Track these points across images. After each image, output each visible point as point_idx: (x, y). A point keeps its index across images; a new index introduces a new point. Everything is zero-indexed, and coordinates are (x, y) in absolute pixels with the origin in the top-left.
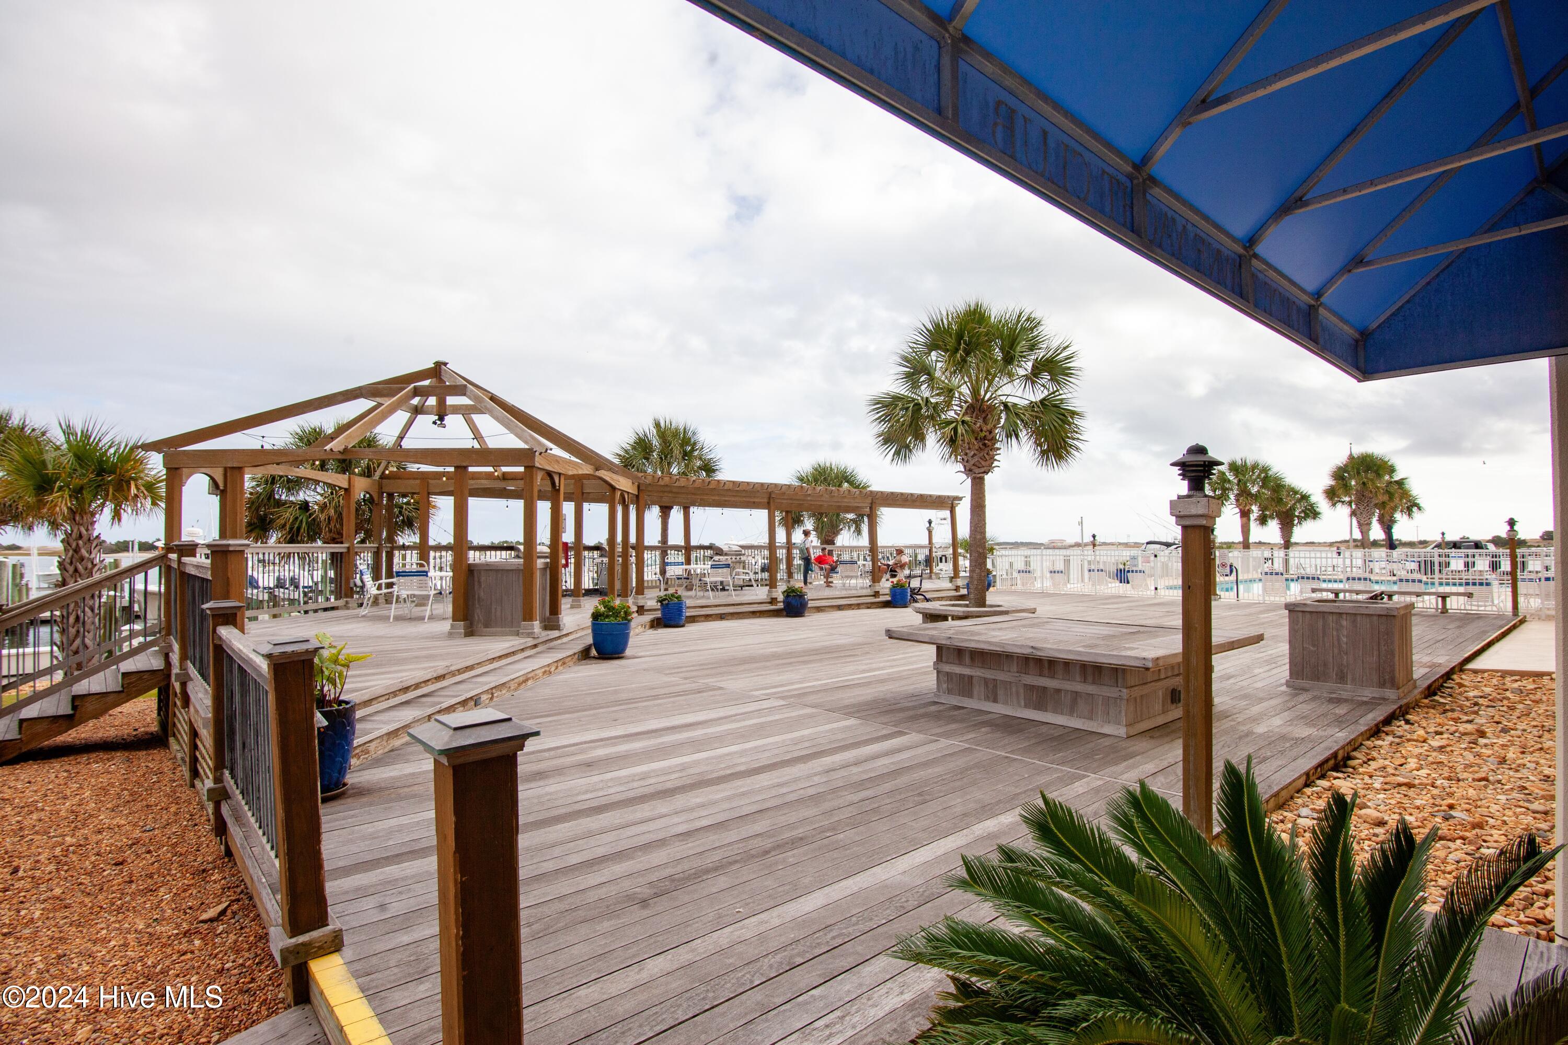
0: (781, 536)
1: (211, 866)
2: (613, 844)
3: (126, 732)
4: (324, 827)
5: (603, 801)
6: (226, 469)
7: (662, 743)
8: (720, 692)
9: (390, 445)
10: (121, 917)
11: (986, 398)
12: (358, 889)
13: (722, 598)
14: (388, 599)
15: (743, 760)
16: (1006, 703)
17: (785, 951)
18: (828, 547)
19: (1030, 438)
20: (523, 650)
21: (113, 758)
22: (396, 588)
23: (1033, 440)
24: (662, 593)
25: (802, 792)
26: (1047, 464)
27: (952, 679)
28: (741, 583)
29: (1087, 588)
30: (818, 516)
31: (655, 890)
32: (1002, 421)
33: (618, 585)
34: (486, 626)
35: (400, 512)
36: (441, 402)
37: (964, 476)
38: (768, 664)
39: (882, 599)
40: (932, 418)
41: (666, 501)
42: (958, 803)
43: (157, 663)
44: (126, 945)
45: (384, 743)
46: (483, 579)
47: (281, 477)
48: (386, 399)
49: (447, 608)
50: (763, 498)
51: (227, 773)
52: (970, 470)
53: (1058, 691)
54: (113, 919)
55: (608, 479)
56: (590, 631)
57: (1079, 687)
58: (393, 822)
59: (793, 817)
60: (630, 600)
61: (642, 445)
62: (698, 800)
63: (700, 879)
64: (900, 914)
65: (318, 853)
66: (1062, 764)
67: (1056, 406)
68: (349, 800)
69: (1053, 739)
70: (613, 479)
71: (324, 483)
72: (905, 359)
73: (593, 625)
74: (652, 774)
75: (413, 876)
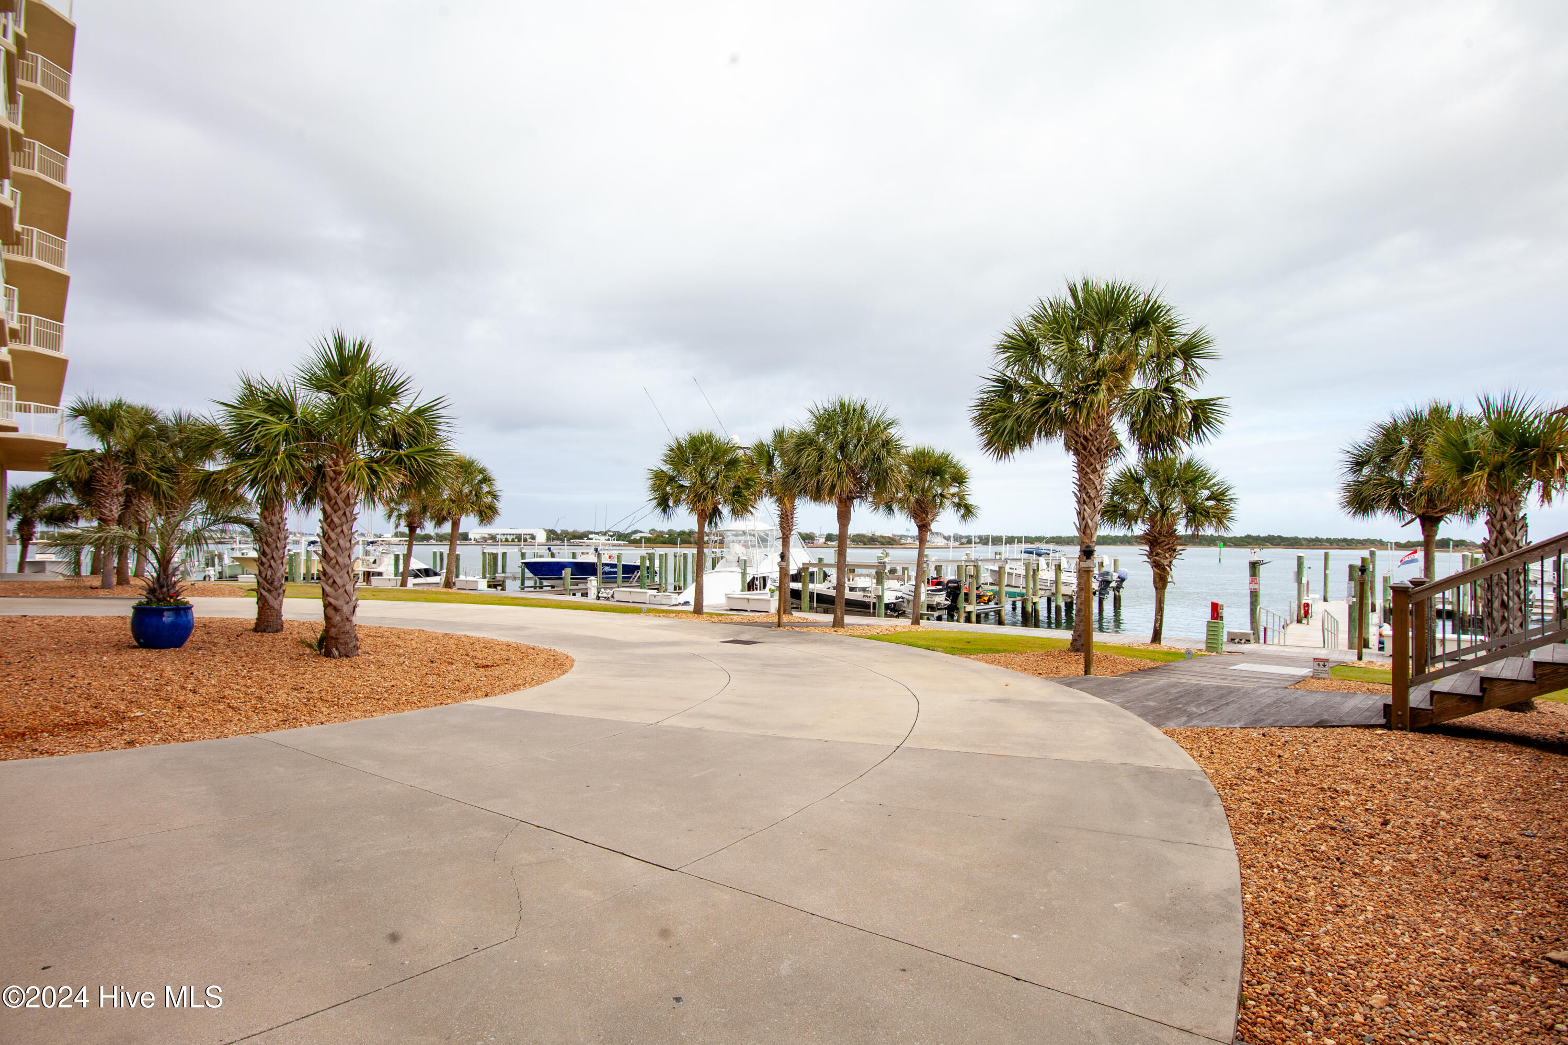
10: (1461, 908)
44: (1454, 939)
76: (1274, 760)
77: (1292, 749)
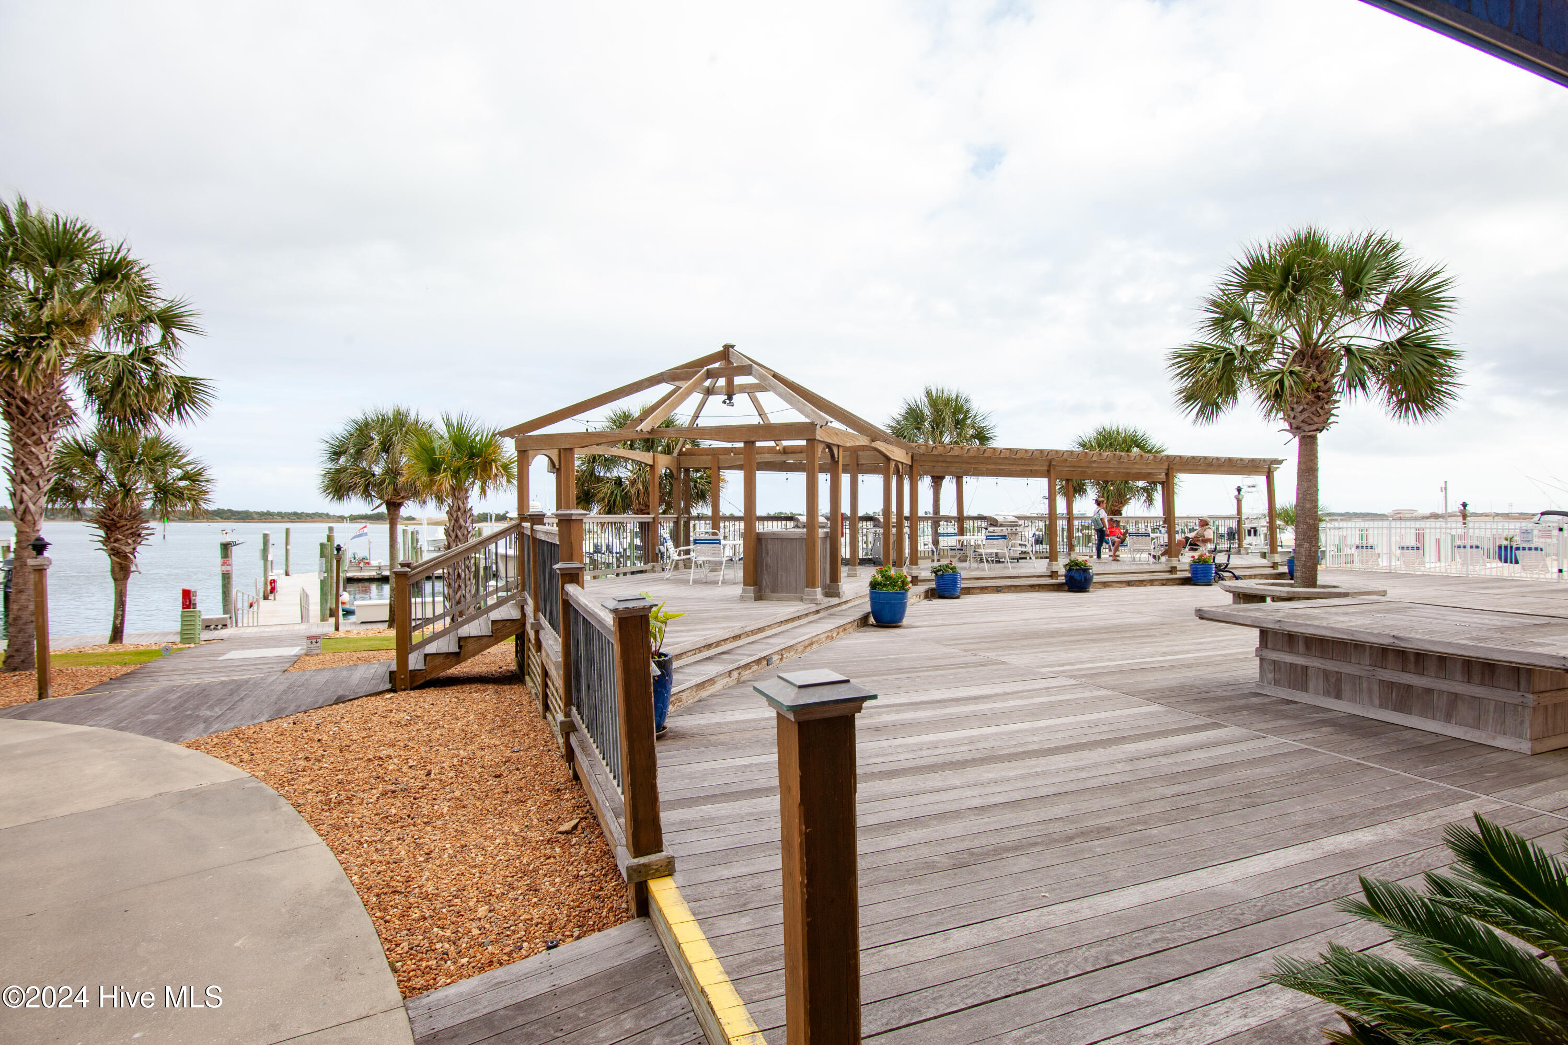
0: (1061, 505)
1: (563, 786)
2: (908, 810)
3: (494, 669)
4: (659, 763)
5: (894, 766)
6: (560, 450)
7: (949, 714)
8: (1002, 667)
9: (687, 424)
10: (502, 820)
11: (1320, 342)
12: (682, 822)
13: (997, 570)
14: (687, 564)
15: (1035, 739)
16: (1353, 700)
17: (1101, 945)
18: (1116, 518)
19: (1380, 388)
20: (806, 615)
21: (487, 690)
22: (692, 554)
23: (1386, 387)
24: (936, 564)
25: (1104, 778)
26: (1405, 415)
27: (1280, 670)
28: (1017, 555)
29: (1455, 568)
30: (1103, 484)
31: (954, 862)
32: (1343, 369)
33: (893, 556)
34: (774, 591)
35: (695, 486)
36: (730, 383)
37: (1290, 436)
38: (1052, 640)
39: (1179, 575)
40: (1249, 370)
41: (938, 471)
42: (1298, 811)
43: (515, 614)
44: (507, 844)
45: (694, 693)
46: (769, 547)
47: (600, 456)
48: (683, 382)
49: (738, 573)
50: (1042, 466)
51: (574, 709)
52: (1298, 428)
53: (1429, 691)
54: (497, 821)
55: (883, 450)
56: (868, 599)
57: (1460, 688)
58: (706, 766)
59: (1096, 804)
60: (905, 571)
61: (914, 416)
62: (991, 776)
63: (1000, 857)
64: (1235, 927)
65: (653, 787)
66: (1438, 778)
67: (1419, 345)
68: (669, 742)
69: (1421, 748)
70: (888, 450)
71: (633, 461)
72: (1215, 304)
73: (871, 593)
74: (941, 745)
75: (728, 817)
76: (316, 745)
77: (327, 730)
